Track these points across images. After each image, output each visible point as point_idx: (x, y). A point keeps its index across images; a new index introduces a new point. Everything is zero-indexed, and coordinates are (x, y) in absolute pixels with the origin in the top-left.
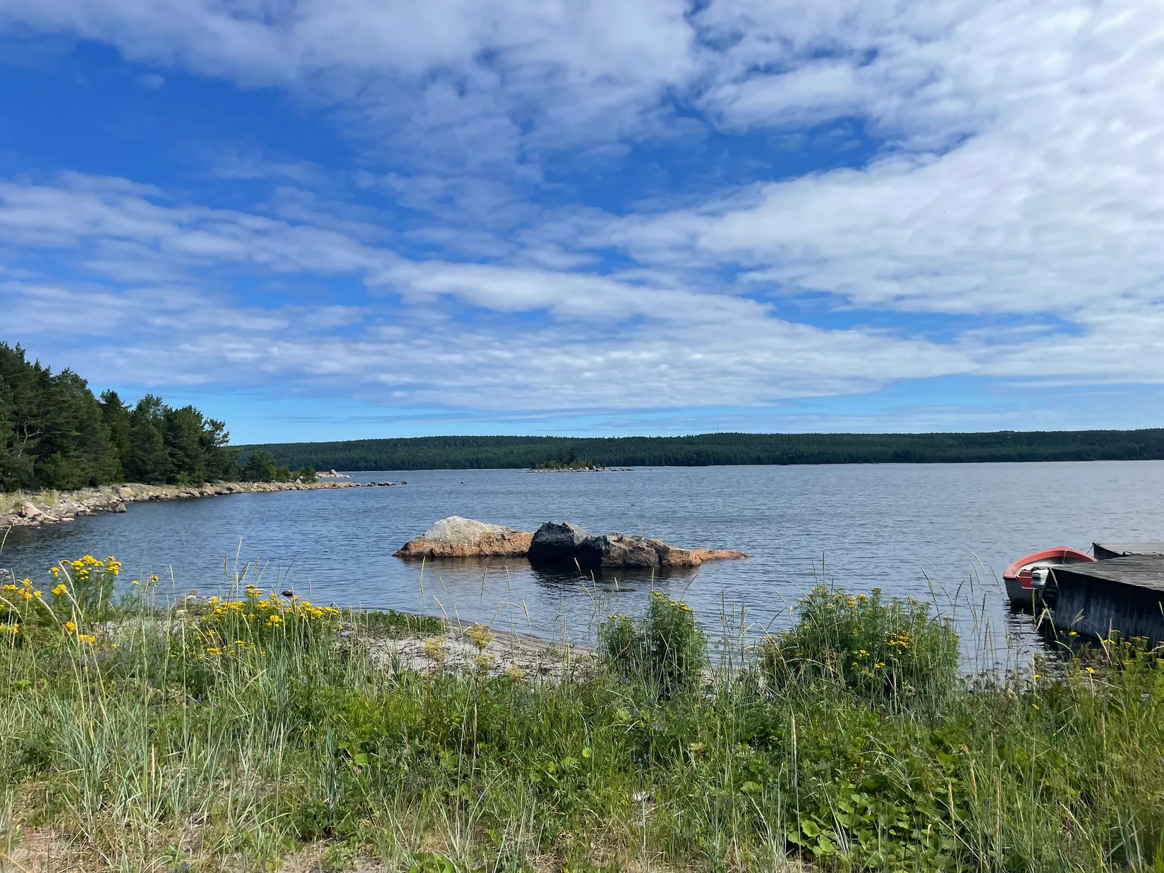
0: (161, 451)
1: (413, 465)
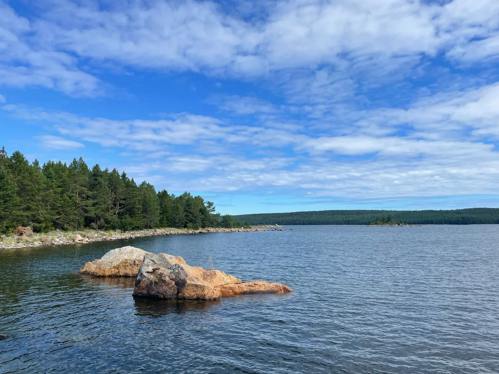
0: (182, 215)
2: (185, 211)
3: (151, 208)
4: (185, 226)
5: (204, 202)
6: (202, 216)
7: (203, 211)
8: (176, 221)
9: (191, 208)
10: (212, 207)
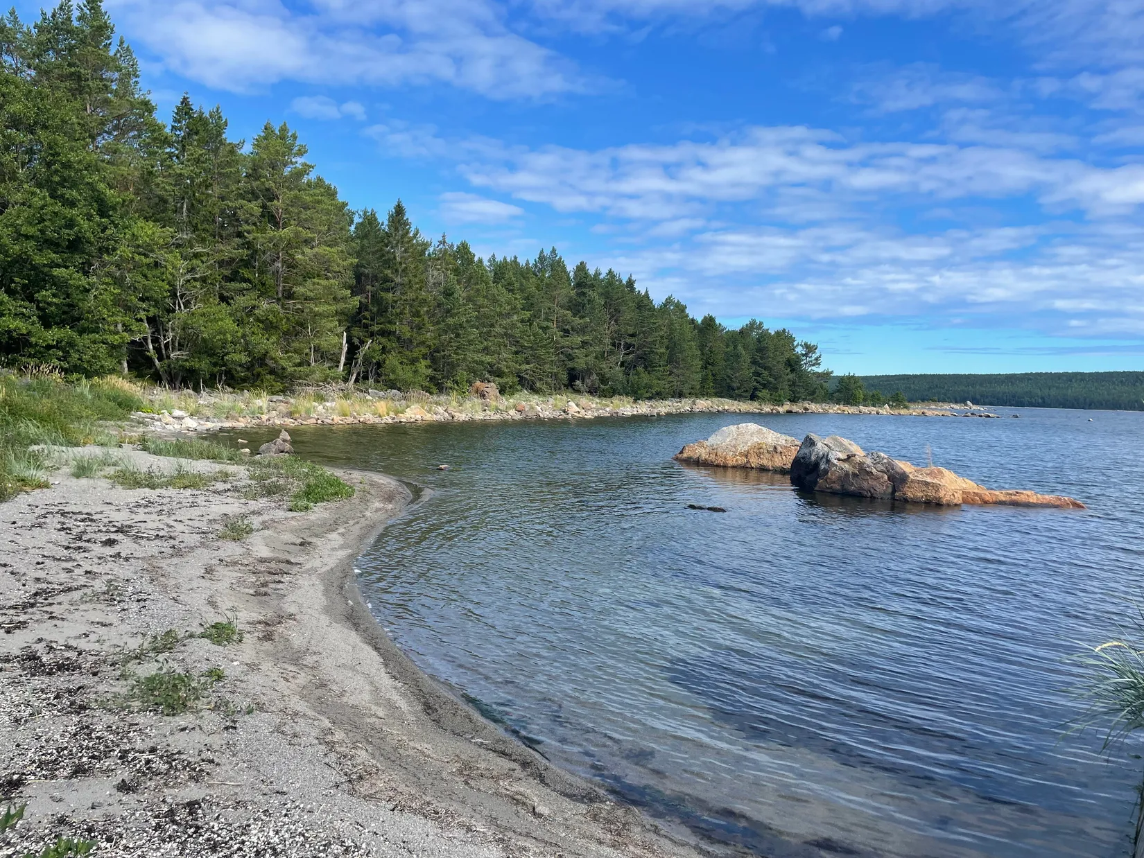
0: (747, 371)
1: (1090, 405)
2: (754, 362)
3: (686, 354)
4: (753, 398)
5: (795, 343)
6: (790, 376)
7: (793, 364)
8: (735, 385)
9: (769, 357)
10: (814, 356)
